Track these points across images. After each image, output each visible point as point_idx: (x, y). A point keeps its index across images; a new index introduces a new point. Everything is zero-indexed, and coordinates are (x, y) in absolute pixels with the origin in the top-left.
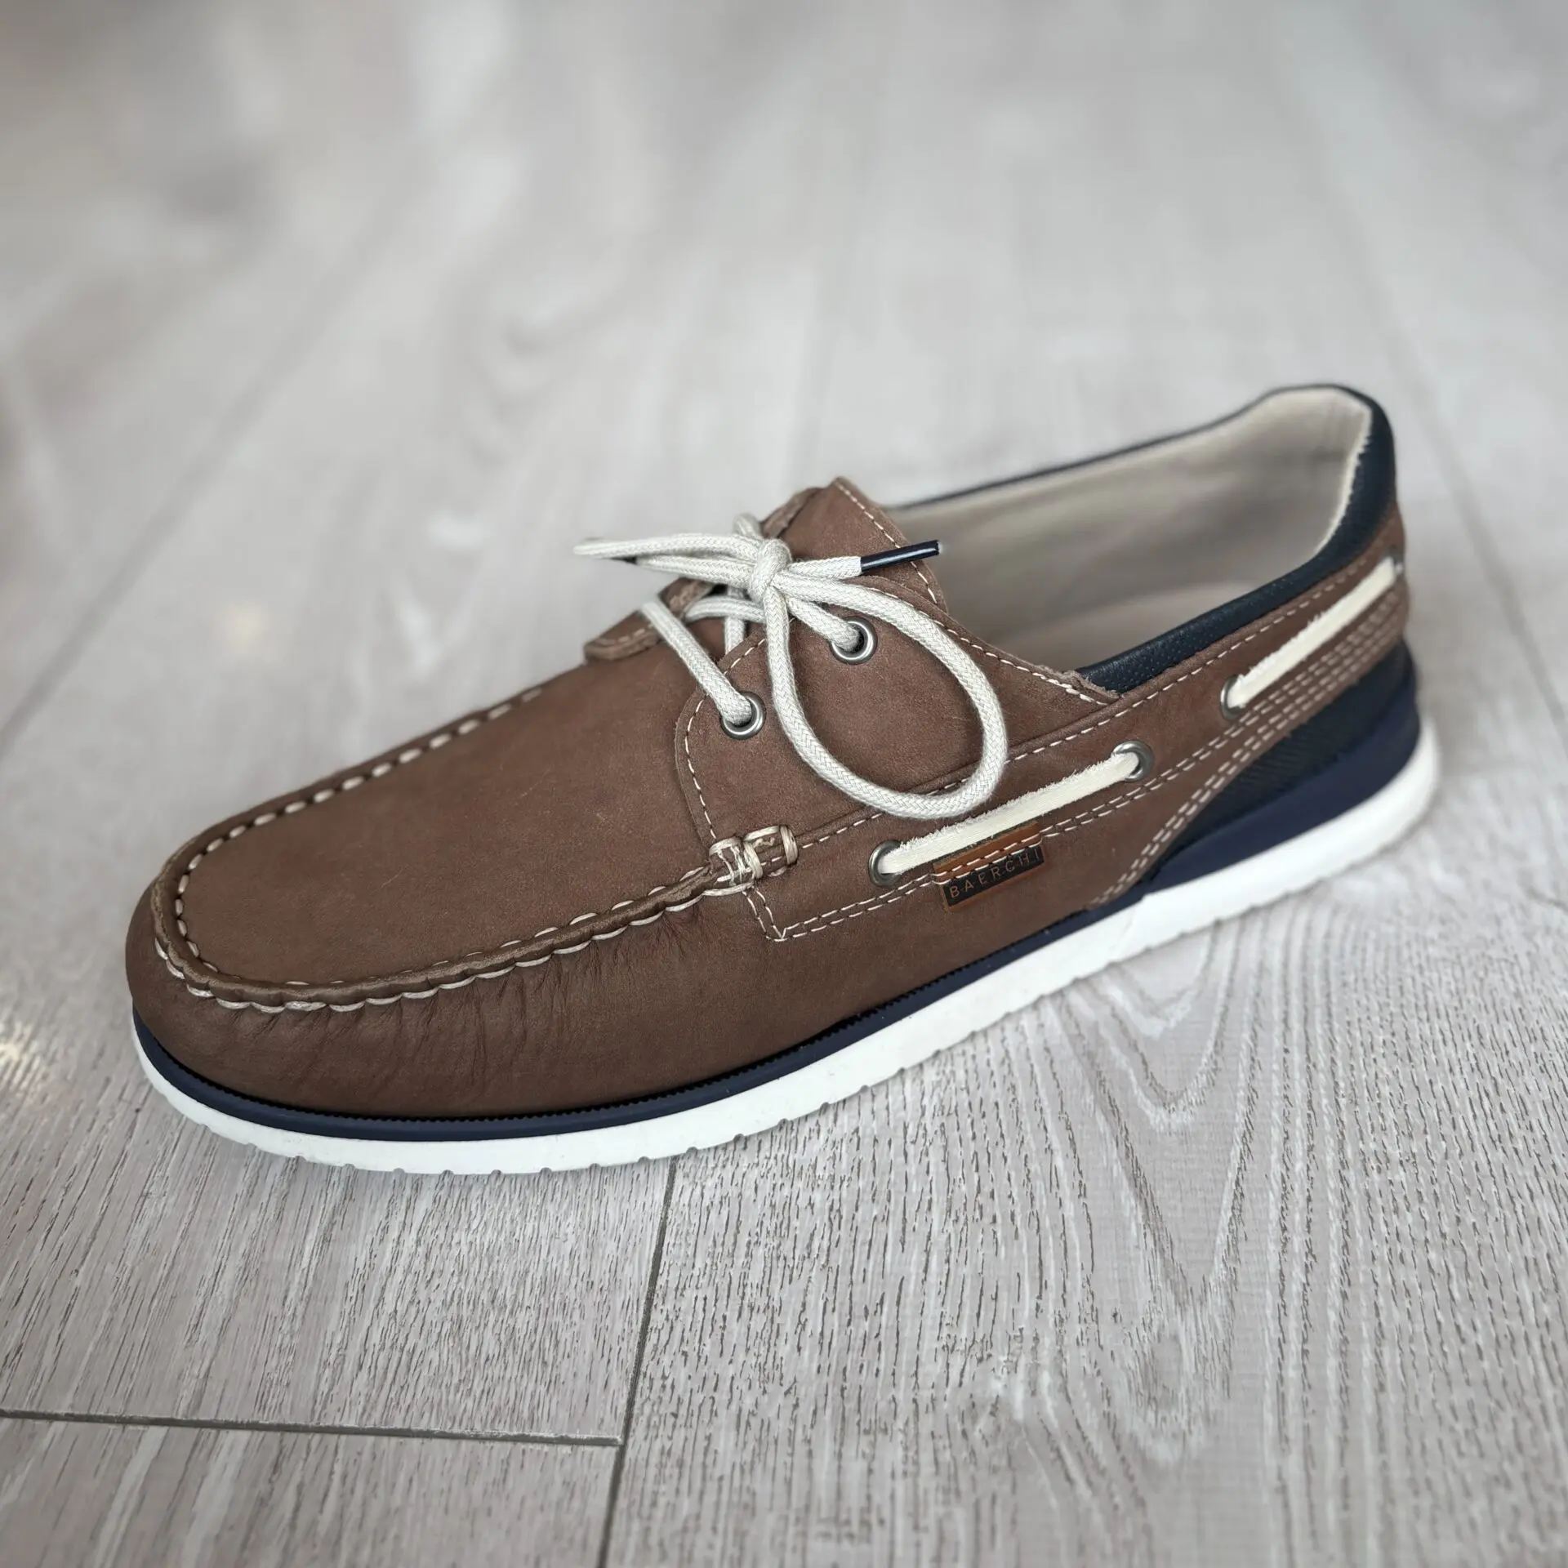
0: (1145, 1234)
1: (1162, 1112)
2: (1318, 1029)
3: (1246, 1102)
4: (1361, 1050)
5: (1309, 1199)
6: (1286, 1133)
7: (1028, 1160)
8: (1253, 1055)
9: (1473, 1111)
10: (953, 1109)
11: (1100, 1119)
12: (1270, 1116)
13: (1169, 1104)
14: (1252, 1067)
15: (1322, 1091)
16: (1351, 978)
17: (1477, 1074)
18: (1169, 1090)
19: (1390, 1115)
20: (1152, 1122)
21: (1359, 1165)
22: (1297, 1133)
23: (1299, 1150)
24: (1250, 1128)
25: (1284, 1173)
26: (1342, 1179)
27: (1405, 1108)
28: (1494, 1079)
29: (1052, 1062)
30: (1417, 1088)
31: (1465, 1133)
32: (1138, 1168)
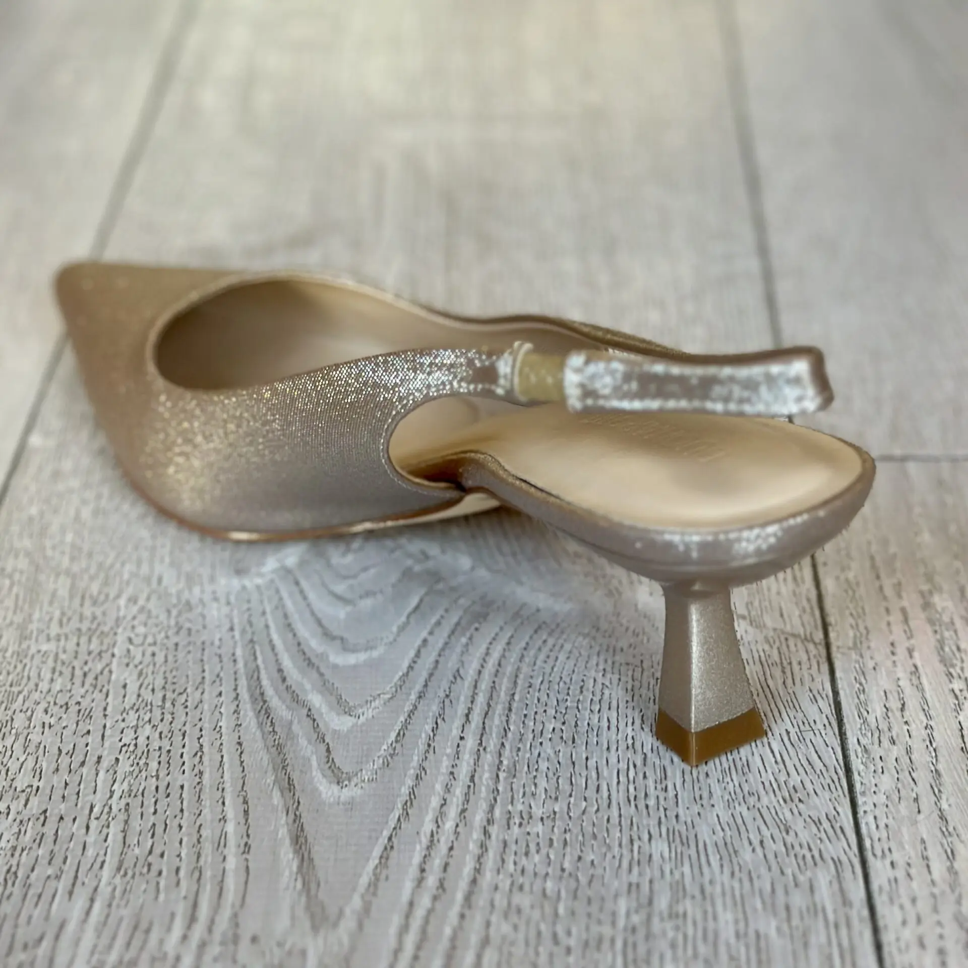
0: (296, 880)
1: (335, 788)
2: (496, 721)
3: (414, 778)
4: (531, 736)
5: (451, 848)
6: (445, 800)
7: (202, 828)
8: (430, 742)
9: (618, 778)
10: (141, 790)
11: (276, 794)
12: (433, 787)
13: (343, 782)
14: (427, 751)
15: (486, 767)
16: (537, 682)
17: (631, 750)
18: (345, 771)
19: (542, 783)
20: (324, 796)
21: (504, 822)
22: (455, 800)
23: (452, 812)
24: (412, 797)
25: (435, 830)
26: (486, 832)
27: (558, 779)
28: (645, 754)
29: (241, 753)
30: (574, 763)
31: (605, 795)
32: (302, 830)
